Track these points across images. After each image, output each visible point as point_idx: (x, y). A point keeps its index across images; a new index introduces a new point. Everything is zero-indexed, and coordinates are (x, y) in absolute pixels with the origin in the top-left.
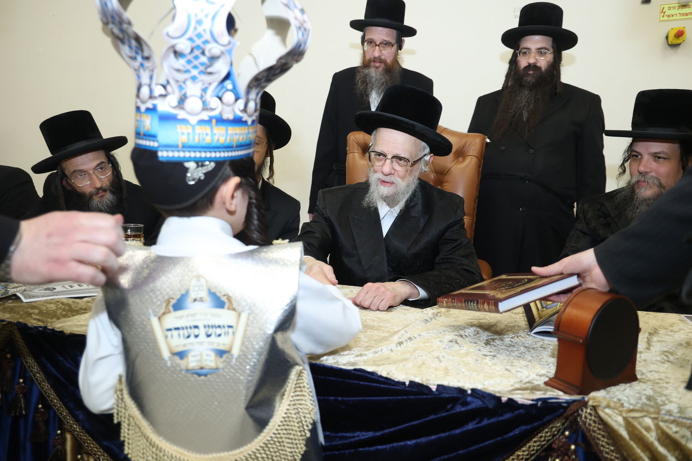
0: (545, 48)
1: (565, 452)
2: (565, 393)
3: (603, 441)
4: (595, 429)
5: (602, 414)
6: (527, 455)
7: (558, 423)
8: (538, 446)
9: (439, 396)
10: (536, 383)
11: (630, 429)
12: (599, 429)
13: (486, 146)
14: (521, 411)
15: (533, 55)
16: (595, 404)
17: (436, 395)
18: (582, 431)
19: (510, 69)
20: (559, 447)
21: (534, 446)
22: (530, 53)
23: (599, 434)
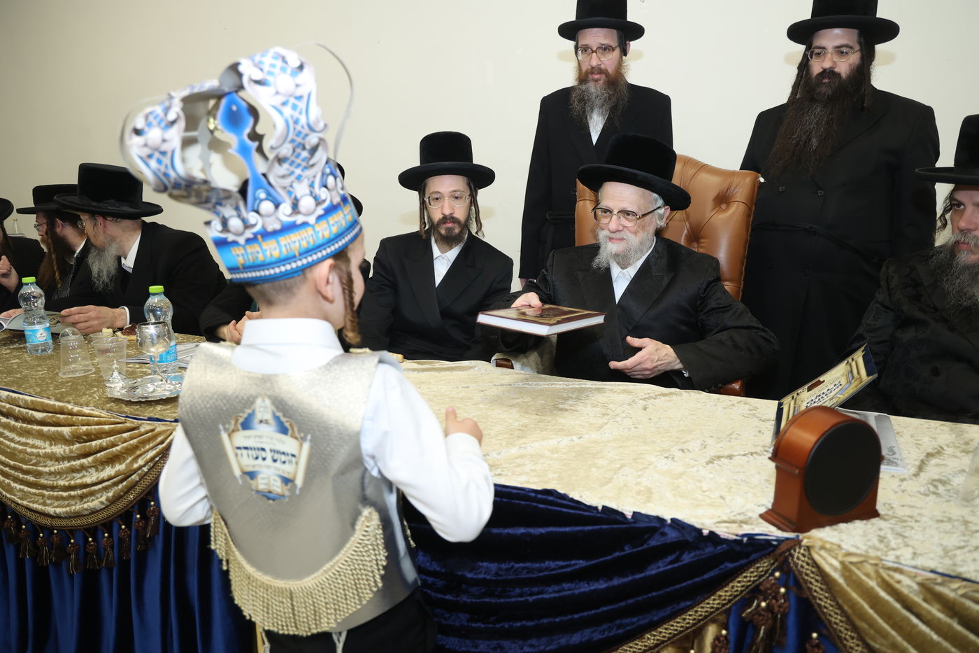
0: (847, 46)
1: (773, 594)
2: (779, 528)
3: (816, 586)
4: (808, 572)
5: (816, 557)
6: (731, 595)
7: (764, 563)
8: (743, 586)
9: (634, 525)
10: (750, 514)
11: (847, 574)
12: (813, 572)
13: (759, 187)
14: (724, 546)
15: (829, 56)
16: (809, 544)
17: (630, 523)
18: (794, 574)
19: (799, 76)
20: (767, 589)
21: (738, 587)
22: (825, 54)
23: (812, 578)
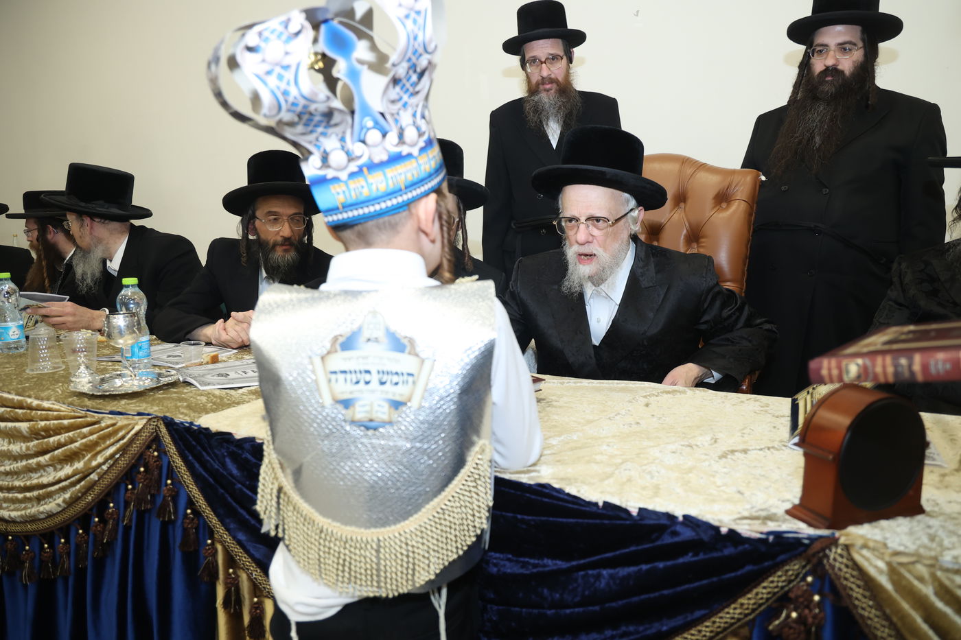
0: (850, 43)
1: (806, 603)
2: (810, 525)
3: (857, 593)
4: (848, 576)
5: (857, 557)
6: (754, 604)
7: (795, 565)
8: (769, 593)
9: (640, 522)
10: (774, 510)
11: (895, 578)
12: (853, 576)
13: (760, 186)
14: (747, 546)
15: (832, 53)
16: (847, 542)
17: (636, 520)
18: (830, 578)
19: (800, 76)
20: (797, 597)
21: (762, 593)
22: (827, 52)
23: (853, 583)
